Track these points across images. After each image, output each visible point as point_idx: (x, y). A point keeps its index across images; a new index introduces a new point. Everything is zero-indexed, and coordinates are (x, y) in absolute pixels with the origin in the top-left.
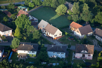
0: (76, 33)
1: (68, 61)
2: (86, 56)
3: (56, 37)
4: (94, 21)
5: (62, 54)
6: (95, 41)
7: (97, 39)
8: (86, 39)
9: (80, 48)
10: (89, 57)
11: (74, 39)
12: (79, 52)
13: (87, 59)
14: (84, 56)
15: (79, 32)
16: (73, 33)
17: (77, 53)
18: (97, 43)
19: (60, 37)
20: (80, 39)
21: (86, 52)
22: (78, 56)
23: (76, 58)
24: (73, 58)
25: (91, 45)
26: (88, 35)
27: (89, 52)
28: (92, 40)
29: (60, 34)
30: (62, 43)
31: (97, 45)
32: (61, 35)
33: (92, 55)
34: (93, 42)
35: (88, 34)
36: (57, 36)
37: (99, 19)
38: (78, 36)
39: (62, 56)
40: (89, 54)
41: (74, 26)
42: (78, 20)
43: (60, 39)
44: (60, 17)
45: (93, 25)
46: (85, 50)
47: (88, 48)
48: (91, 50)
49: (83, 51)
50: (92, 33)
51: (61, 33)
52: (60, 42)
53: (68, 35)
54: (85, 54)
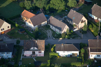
0: (28, 24)
1: (15, 61)
2: (37, 53)
3: (3, 31)
4: (49, 7)
5: (7, 53)
6: (49, 32)
7: (52, 28)
8: (38, 31)
9: (29, 45)
10: (40, 54)
11: (25, 32)
12: (28, 49)
13: (38, 56)
14: (34, 53)
15: (31, 22)
16: (25, 23)
17: (26, 51)
18: (51, 34)
19: (8, 30)
20: (32, 31)
21: (36, 48)
22: (28, 53)
23: (25, 56)
24: (22, 57)
25: (42, 40)
26: (42, 25)
27: (39, 48)
28: (46, 30)
29: (8, 27)
30: (11, 38)
31: (51, 37)
32: (10, 28)
33: (43, 52)
34: (47, 33)
35: (42, 23)
36: (5, 30)
37: (54, 5)
38: (30, 27)
39: (8, 56)
40: (39, 50)
41: (25, 16)
42: (32, 7)
43: (9, 32)
44: (11, 3)
45: (48, 12)
46: (34, 46)
47: (38, 44)
48: (42, 46)
49: (32, 48)
50: (46, 22)
51: (10, 25)
52: (8, 36)
53: (18, 27)
54: (35, 51)
